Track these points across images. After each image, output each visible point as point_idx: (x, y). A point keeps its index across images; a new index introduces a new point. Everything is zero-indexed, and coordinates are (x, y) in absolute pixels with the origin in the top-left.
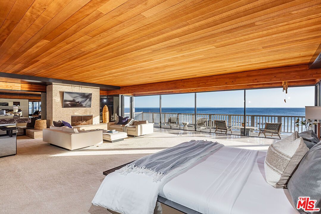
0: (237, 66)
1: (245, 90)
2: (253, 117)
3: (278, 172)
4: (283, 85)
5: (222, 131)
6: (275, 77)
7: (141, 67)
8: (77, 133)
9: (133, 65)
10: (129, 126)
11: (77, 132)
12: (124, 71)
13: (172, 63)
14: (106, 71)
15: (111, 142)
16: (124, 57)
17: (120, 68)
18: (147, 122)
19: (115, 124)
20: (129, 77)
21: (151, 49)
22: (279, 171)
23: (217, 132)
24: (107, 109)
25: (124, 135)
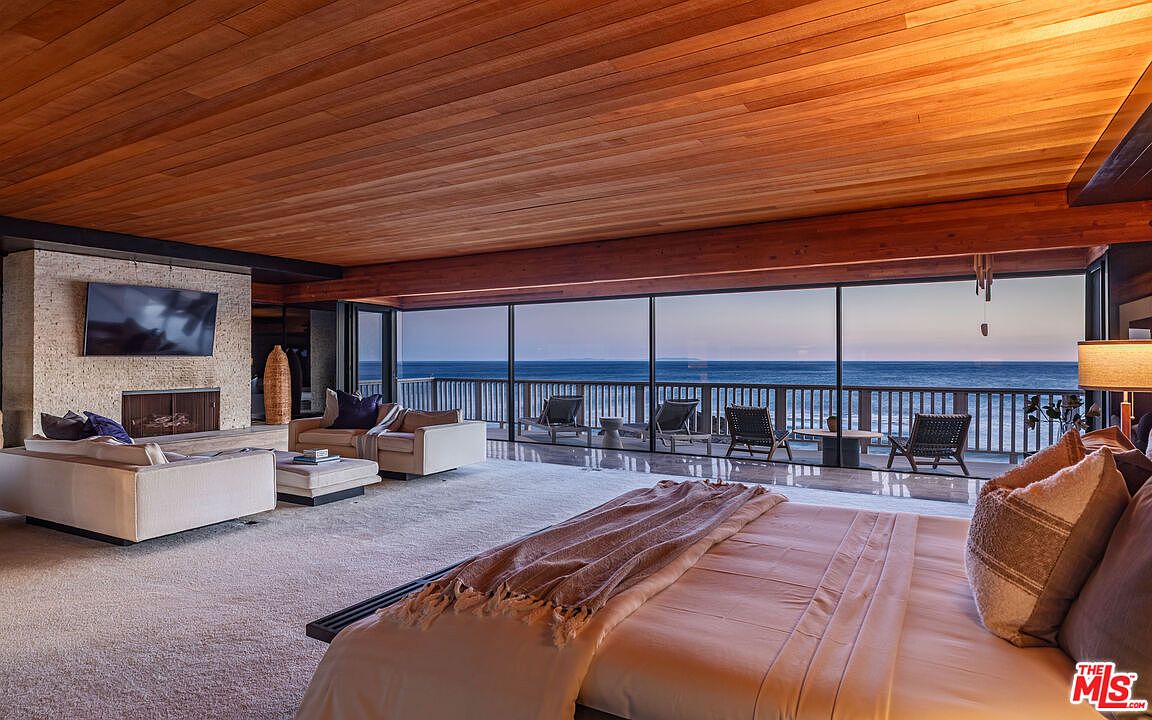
0: (817, 191)
1: (839, 286)
2: (865, 392)
3: (1024, 584)
4: (975, 268)
5: (751, 452)
6: (951, 235)
7: (442, 184)
8: (163, 466)
9: (410, 171)
10: (383, 433)
11: (162, 460)
12: (371, 197)
13: (569, 168)
14: (288, 193)
15: (308, 502)
16: (378, 133)
17: (351, 183)
18: (461, 416)
19: (320, 427)
20: (389, 224)
21: (495, 102)
22: (1027, 579)
23: (734, 454)
24: (284, 365)
25: (366, 472)
